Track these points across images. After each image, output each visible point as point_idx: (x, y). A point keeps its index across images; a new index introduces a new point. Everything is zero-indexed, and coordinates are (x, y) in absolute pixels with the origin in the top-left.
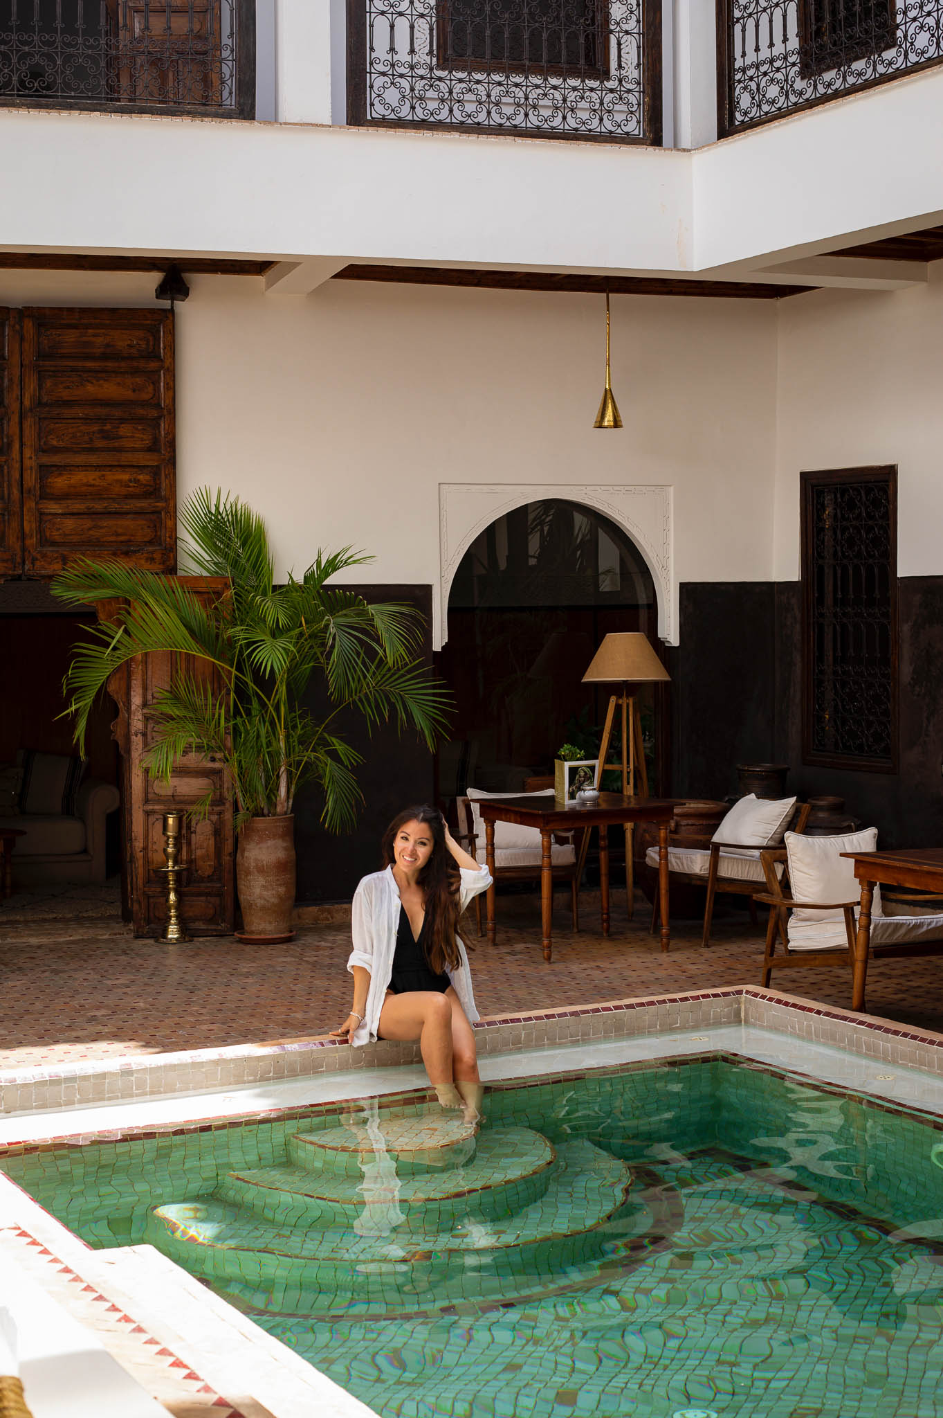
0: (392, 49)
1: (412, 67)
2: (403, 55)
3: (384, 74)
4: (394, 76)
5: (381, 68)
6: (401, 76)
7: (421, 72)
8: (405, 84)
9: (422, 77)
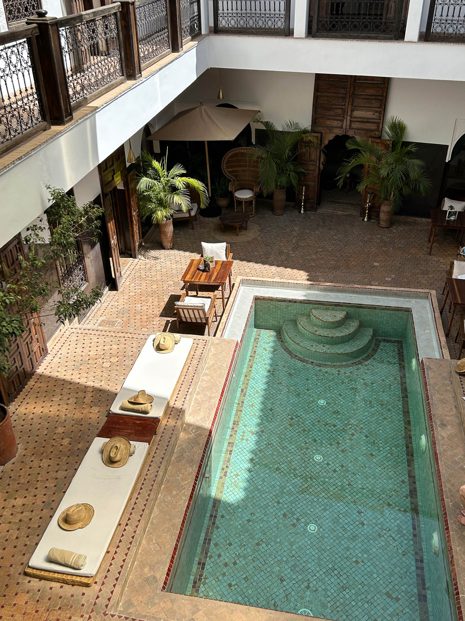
0: (442, 15)
1: (446, 21)
2: (444, 17)
3: (438, 23)
4: (440, 24)
5: (437, 21)
6: (443, 23)
7: (449, 22)
8: (443, 26)
9: (449, 24)
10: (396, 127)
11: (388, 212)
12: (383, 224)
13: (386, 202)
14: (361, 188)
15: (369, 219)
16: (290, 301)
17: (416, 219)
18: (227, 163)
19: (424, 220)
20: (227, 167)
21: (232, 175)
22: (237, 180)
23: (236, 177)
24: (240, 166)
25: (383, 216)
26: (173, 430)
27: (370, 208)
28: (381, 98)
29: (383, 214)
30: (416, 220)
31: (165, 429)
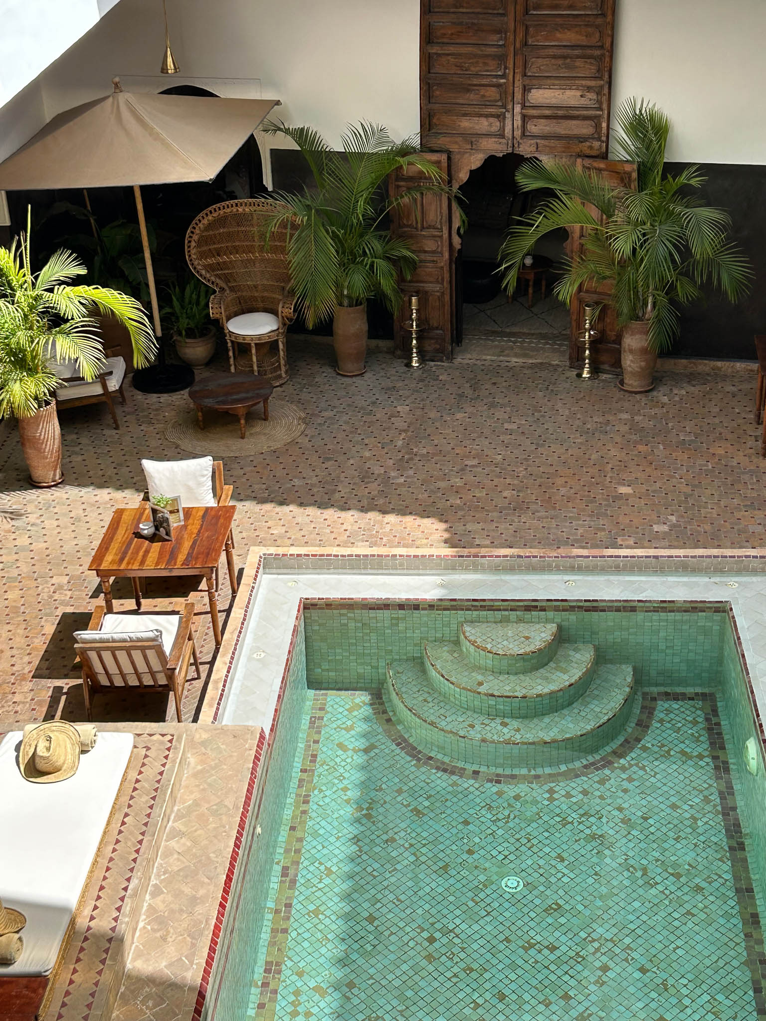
10: (645, 127)
11: (644, 351)
12: (632, 382)
13: (635, 324)
14: (566, 291)
15: (595, 370)
16: (401, 606)
17: (719, 364)
18: (199, 244)
19: (739, 365)
20: (202, 255)
21: (217, 276)
22: (232, 289)
23: (227, 281)
24: (235, 250)
25: (629, 362)
26: (89, 1006)
27: (594, 342)
28: (598, 52)
29: (631, 357)
30: (719, 369)
31: (64, 1005)
